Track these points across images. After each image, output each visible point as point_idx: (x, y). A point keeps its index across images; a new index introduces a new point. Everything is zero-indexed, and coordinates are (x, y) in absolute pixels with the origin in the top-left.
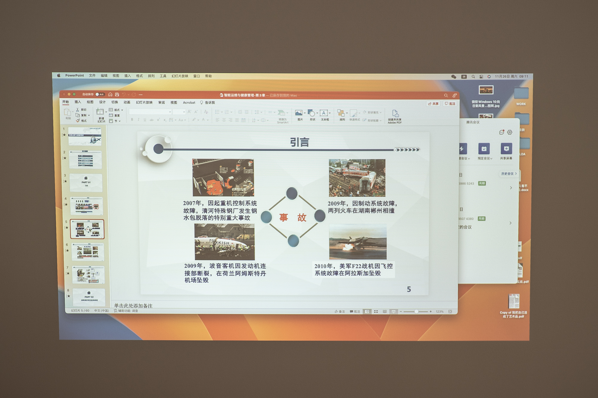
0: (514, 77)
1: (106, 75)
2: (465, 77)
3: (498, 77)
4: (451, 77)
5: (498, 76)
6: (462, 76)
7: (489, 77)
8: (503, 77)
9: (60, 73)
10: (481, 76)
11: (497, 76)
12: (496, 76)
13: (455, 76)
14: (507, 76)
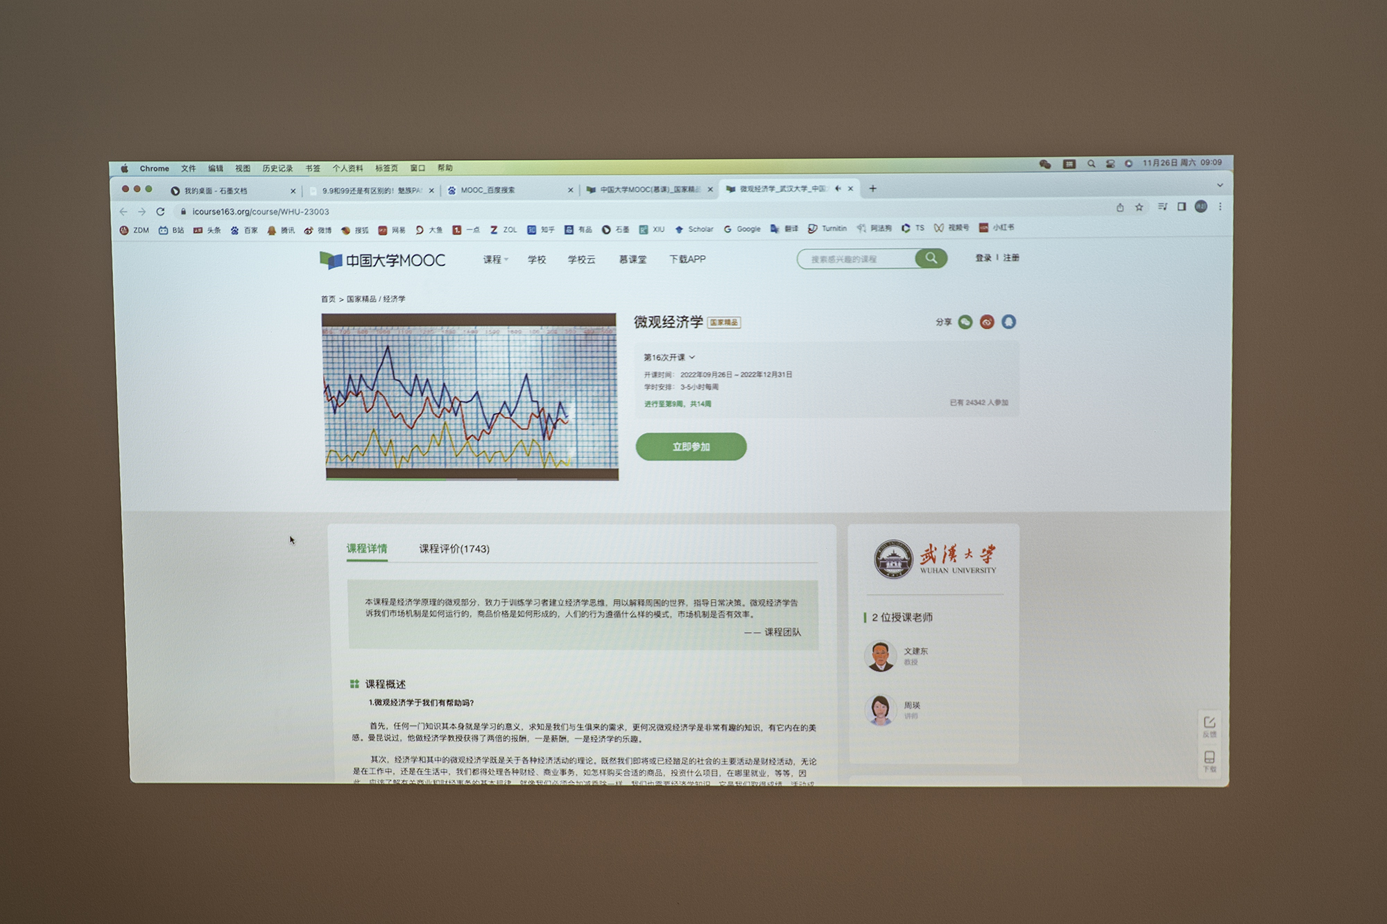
0: (1189, 163)
1: (221, 167)
2: (1071, 164)
3: (1150, 164)
4: (1040, 166)
5: (1150, 161)
6: (1065, 162)
7: (1129, 163)
8: (1162, 165)
9: (128, 164)
10: (1110, 162)
11: (1148, 163)
12: (1145, 161)
13: (1049, 162)
14: (1171, 162)
